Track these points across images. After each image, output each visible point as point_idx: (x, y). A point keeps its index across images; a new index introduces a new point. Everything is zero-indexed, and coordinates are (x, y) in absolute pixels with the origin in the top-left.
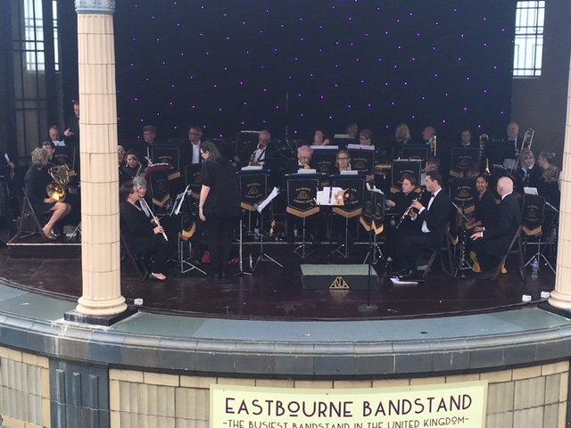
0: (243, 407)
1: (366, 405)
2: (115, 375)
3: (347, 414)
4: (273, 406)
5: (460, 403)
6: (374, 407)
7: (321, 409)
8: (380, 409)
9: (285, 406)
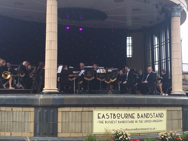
0: (103, 116)
1: (138, 115)
2: (60, 110)
3: (133, 118)
4: (113, 115)
5: (161, 115)
6: (140, 115)
7: (126, 116)
8: (142, 116)
9: (116, 115)
